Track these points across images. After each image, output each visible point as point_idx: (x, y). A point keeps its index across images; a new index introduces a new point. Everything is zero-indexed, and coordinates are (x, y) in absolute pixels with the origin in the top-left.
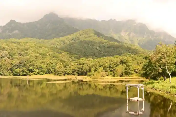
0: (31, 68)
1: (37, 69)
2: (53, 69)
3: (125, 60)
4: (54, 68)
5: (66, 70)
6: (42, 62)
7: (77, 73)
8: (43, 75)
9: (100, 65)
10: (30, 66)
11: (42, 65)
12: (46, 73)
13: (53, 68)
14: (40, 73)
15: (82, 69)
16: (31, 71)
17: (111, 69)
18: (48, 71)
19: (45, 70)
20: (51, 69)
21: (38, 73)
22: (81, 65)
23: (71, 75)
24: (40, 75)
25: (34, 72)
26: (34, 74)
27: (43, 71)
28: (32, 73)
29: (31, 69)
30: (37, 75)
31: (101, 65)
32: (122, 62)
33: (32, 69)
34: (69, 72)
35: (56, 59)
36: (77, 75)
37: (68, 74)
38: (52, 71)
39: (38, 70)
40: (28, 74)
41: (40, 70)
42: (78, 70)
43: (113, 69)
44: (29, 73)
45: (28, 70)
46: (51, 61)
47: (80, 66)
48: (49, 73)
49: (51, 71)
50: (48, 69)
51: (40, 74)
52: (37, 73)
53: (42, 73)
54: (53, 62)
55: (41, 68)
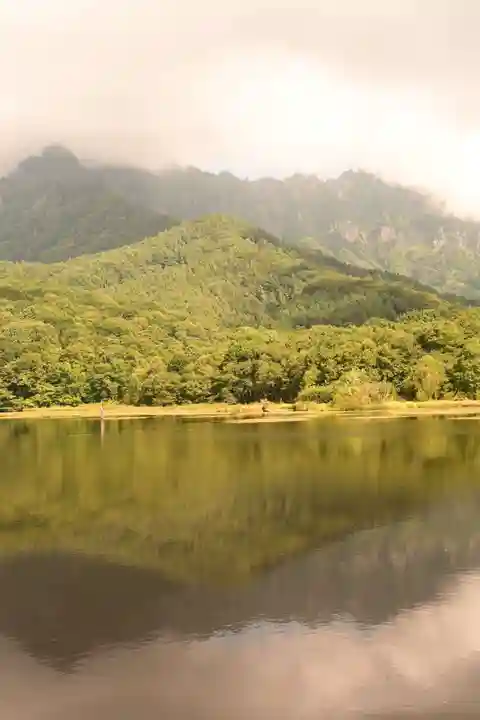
0: (24, 379)
1: (48, 384)
2: (113, 379)
3: (437, 336)
4: (116, 376)
5: (184, 381)
6: (67, 356)
7: (232, 391)
8: (72, 405)
9: (339, 359)
10: (16, 370)
11: (67, 366)
12: (85, 400)
13: (114, 375)
14: (61, 400)
15: (253, 375)
16: (24, 392)
17: (385, 372)
18: (94, 390)
19: (82, 385)
20: (108, 382)
21: (55, 400)
22: (249, 362)
23: (206, 401)
24: (62, 408)
25: (38, 397)
26: (38, 402)
27: (75, 392)
28: (28, 401)
29: (21, 383)
30: (48, 406)
31: (344, 356)
32: (426, 344)
33: (28, 383)
34: (200, 392)
35: (117, 340)
36: (234, 400)
37: (195, 399)
38: (108, 391)
39: (52, 388)
40: (11, 405)
41: (60, 388)
42: (237, 379)
43: (393, 370)
44: (14, 402)
45: (9, 388)
46: (101, 349)
47: (242, 364)
48: (98, 399)
49: (105, 389)
50: (92, 384)
51: (63, 404)
52: (49, 400)
53: (69, 398)
54: (108, 353)
55: (64, 380)
